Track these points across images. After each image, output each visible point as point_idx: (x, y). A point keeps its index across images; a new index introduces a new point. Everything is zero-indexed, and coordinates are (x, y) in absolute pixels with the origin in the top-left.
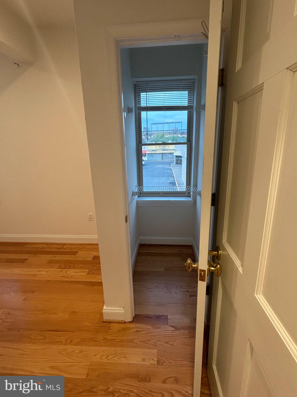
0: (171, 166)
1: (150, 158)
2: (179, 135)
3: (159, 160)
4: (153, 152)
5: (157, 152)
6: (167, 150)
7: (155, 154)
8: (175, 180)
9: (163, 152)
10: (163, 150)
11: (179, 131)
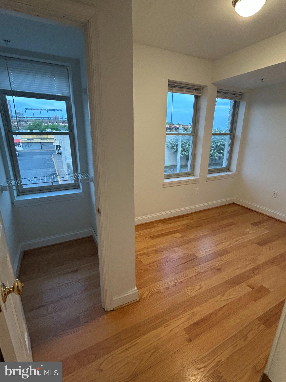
0: (52, 156)
1: (27, 148)
2: (60, 124)
3: (37, 150)
4: (29, 141)
5: (34, 141)
6: (46, 139)
7: (32, 144)
8: (56, 172)
9: (42, 141)
10: (41, 139)
11: (60, 119)
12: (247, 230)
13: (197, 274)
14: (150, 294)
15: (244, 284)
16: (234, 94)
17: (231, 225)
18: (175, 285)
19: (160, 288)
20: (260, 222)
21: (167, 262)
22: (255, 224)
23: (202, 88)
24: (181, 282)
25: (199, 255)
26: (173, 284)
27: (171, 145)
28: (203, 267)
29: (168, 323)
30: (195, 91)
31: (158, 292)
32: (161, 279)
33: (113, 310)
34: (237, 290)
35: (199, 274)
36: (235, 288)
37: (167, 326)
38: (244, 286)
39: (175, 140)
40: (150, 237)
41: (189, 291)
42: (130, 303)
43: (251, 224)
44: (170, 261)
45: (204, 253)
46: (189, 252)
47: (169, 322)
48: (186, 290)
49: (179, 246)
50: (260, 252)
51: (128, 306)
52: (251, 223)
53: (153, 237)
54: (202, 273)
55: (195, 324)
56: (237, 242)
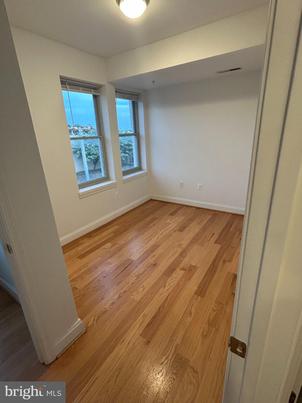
12: (168, 221)
13: (137, 277)
14: (96, 318)
15: (178, 269)
16: (131, 94)
17: (154, 220)
18: (120, 297)
19: (106, 307)
20: (176, 211)
21: (105, 277)
22: (172, 214)
23: (99, 87)
24: (125, 291)
25: (134, 258)
26: (117, 297)
27: (74, 150)
28: (140, 268)
29: (123, 338)
30: (92, 90)
31: (105, 312)
32: (103, 298)
33: (57, 359)
34: (174, 277)
35: (139, 277)
36: (172, 276)
37: (123, 341)
38: (178, 271)
39: (77, 144)
40: (79, 257)
41: (134, 297)
42: (76, 340)
43: (169, 215)
44: (108, 275)
45: (138, 255)
46: (124, 259)
47: (125, 336)
48: (132, 297)
49: (113, 256)
50: (182, 237)
51: (74, 344)
52: (170, 213)
53: (82, 256)
54: (141, 274)
55: (148, 325)
56: (163, 234)
